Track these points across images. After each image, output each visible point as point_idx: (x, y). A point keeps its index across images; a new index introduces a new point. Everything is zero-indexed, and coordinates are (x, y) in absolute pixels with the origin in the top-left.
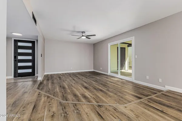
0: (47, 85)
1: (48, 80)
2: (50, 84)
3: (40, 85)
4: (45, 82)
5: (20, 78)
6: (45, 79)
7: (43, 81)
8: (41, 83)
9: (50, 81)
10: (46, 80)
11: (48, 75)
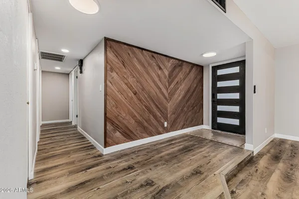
0: (265, 177)
1: (276, 158)
2: (276, 177)
3: (246, 165)
4: (262, 163)
5: (219, 132)
6: (268, 152)
7: (260, 155)
8: (250, 161)
9: (281, 165)
10: (269, 155)
11: (282, 142)
